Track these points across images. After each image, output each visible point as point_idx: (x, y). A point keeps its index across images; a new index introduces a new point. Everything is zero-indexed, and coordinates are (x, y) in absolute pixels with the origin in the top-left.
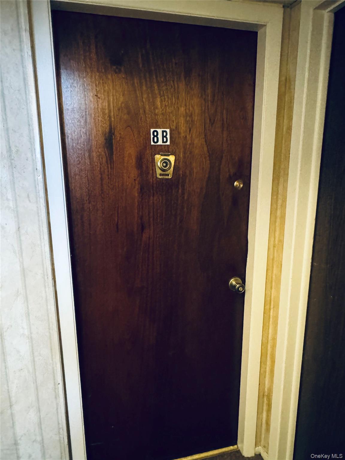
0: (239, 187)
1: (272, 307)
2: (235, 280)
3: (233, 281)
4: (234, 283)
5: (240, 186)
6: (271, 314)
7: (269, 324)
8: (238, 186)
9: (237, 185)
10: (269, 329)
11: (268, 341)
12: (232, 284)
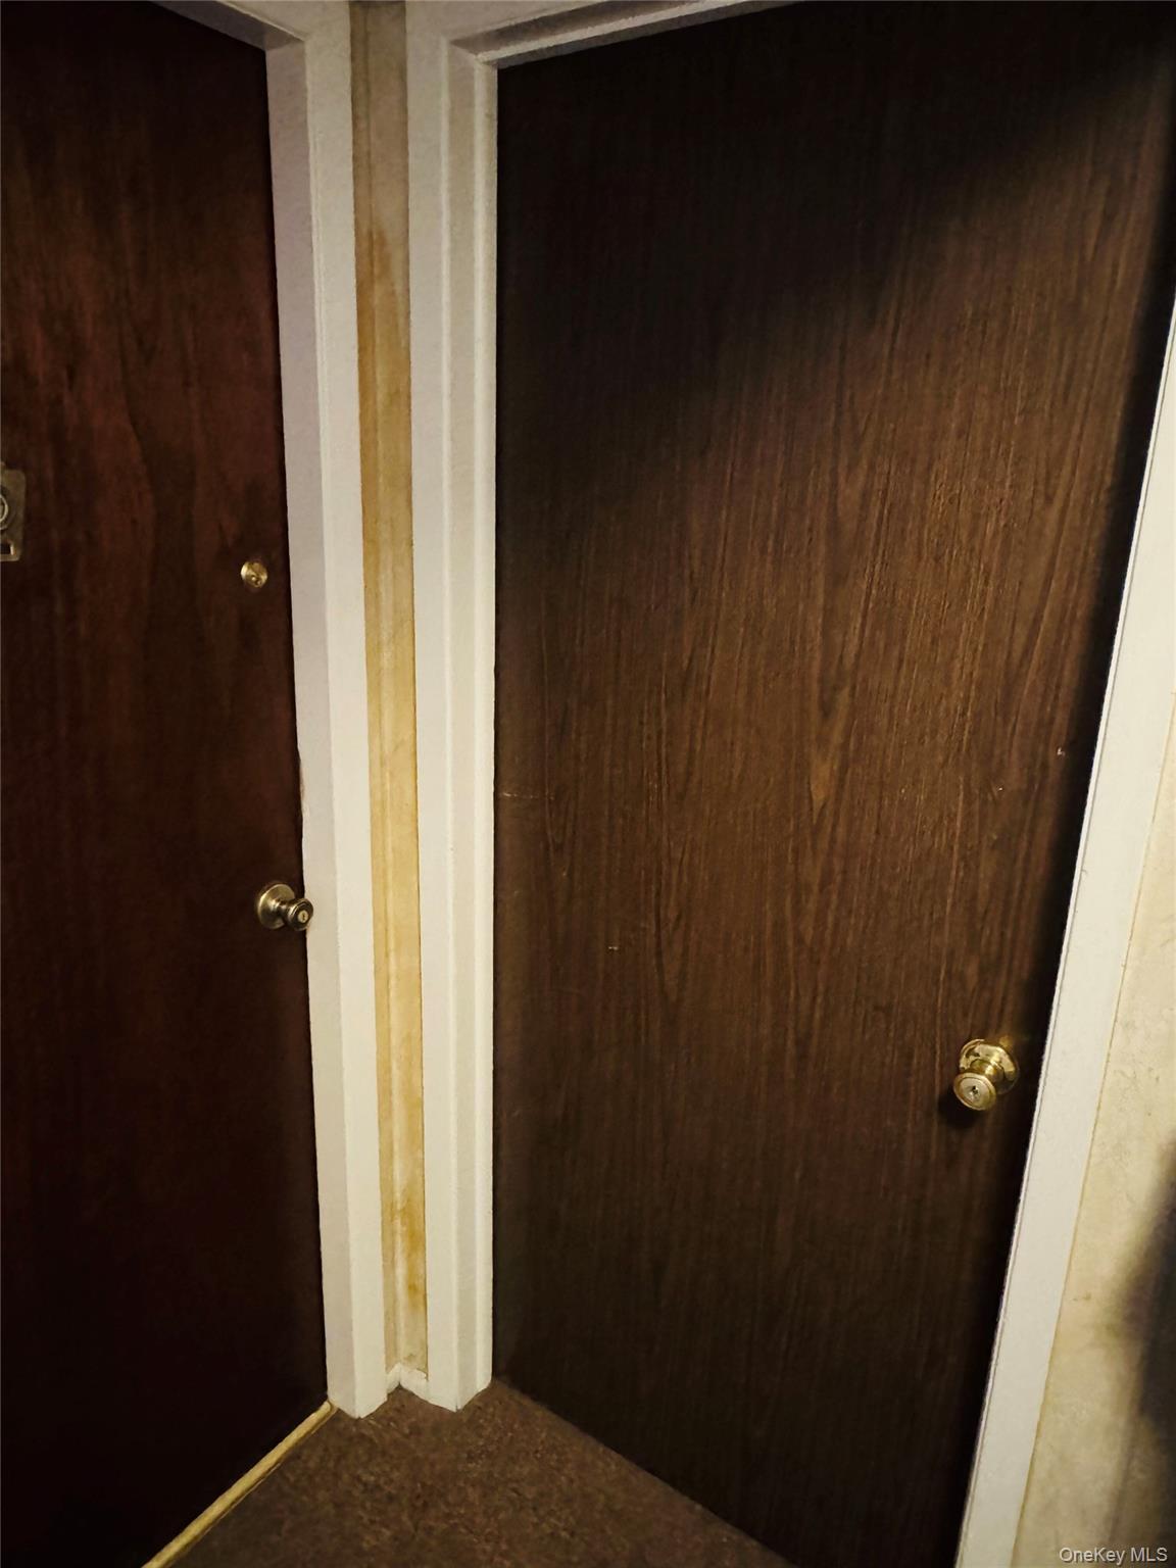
0: (256, 582)
1: (392, 945)
2: (273, 895)
3: (267, 901)
4: (273, 904)
5: (258, 579)
6: (393, 968)
7: (388, 999)
8: (254, 579)
9: (249, 577)
10: (389, 1017)
11: (389, 1054)
12: (266, 910)
